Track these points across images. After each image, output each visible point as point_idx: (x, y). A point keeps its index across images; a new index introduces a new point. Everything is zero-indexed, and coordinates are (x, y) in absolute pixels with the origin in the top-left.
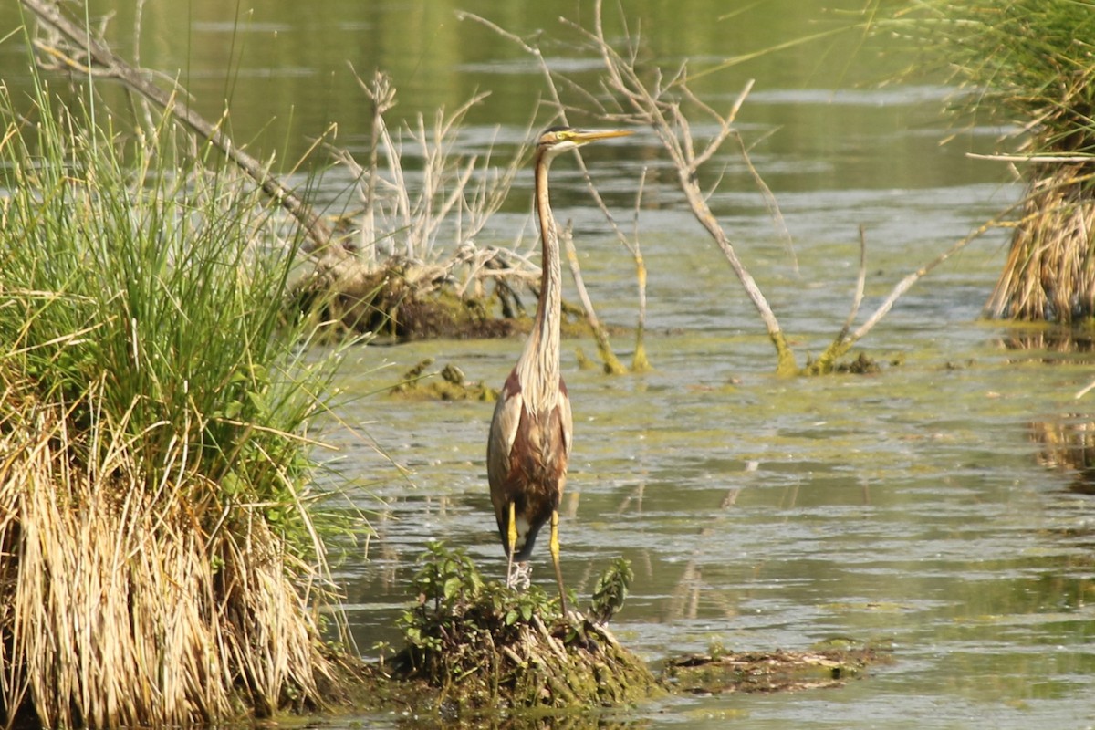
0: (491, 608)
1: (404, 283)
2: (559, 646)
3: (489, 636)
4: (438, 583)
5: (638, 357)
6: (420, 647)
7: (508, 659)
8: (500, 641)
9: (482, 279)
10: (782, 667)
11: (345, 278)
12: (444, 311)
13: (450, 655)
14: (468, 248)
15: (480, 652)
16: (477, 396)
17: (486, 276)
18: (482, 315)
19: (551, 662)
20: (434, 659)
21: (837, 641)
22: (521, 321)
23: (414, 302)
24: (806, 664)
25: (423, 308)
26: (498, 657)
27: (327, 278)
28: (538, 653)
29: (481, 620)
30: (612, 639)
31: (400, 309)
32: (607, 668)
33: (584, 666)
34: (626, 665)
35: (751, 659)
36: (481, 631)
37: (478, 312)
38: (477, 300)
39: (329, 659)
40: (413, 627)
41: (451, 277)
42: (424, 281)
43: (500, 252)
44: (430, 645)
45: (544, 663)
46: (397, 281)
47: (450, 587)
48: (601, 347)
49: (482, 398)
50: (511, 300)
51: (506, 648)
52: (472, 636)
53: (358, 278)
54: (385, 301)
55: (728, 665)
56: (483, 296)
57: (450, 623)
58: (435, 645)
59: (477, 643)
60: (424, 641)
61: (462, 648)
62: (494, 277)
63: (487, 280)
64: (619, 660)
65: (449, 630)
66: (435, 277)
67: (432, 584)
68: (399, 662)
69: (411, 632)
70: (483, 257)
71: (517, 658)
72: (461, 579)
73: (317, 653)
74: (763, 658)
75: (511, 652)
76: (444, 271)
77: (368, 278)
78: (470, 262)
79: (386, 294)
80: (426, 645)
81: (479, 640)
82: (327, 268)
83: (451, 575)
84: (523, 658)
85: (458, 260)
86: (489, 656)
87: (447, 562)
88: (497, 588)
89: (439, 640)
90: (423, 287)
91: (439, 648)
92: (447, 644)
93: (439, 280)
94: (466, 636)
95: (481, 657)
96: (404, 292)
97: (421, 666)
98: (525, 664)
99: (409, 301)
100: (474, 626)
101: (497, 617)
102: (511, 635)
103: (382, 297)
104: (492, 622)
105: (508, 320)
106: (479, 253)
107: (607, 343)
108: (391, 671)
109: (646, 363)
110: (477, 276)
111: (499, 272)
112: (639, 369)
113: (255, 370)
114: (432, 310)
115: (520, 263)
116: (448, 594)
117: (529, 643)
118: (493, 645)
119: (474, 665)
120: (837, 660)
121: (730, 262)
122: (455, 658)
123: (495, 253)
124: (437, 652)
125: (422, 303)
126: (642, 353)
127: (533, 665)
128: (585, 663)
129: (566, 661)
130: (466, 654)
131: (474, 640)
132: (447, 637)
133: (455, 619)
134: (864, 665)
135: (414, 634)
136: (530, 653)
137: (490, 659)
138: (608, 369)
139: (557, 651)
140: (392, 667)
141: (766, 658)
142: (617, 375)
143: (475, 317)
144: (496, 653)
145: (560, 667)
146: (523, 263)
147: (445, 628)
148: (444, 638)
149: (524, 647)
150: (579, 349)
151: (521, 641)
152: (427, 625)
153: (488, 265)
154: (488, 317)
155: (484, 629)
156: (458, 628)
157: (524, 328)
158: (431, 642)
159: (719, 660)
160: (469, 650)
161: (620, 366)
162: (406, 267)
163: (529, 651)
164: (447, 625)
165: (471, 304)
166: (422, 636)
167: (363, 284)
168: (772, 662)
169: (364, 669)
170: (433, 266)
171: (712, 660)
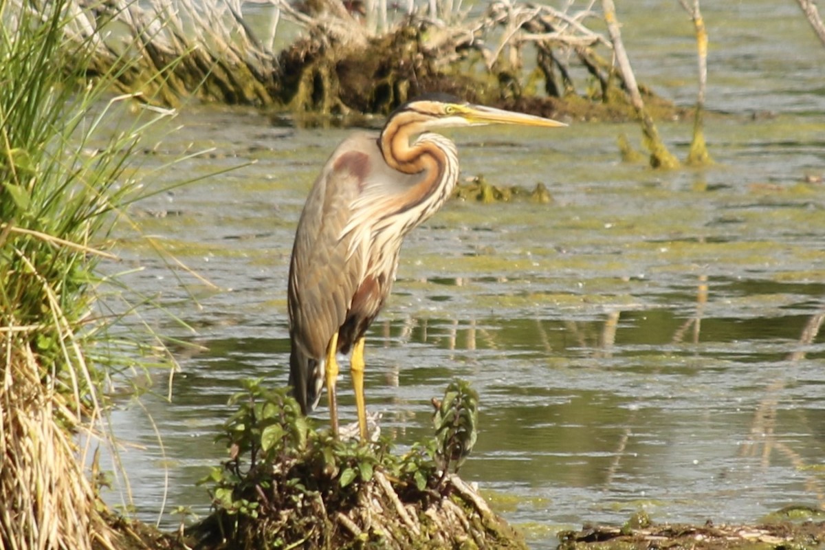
0: (320, 463)
1: (419, 49)
2: (409, 513)
3: (320, 500)
4: (254, 431)
5: (694, 148)
6: (231, 512)
7: (343, 529)
8: (333, 507)
9: (517, 46)
10: (711, 543)
11: (344, 43)
12: (468, 87)
13: (269, 523)
14: (501, 5)
15: (307, 519)
16: (474, 194)
17: (524, 41)
18: (518, 92)
19: (398, 535)
20: (249, 529)
21: (796, 512)
22: (568, 99)
23: (431, 73)
24: (742, 540)
25: (442, 81)
26: (330, 526)
27: (322, 42)
28: (381, 522)
29: (310, 479)
30: (482, 506)
31: (412, 84)
32: (472, 542)
33: (441, 538)
34: (499, 539)
35: (671, 533)
36: (309, 493)
37: (512, 88)
38: (512, 74)
39: (116, 526)
40: (222, 486)
41: (480, 42)
42: (445, 47)
43: (542, 10)
44: (244, 510)
45: (389, 535)
46: (410, 46)
47: (269, 436)
48: (647, 133)
49: (480, 197)
50: (557, 73)
51: (341, 516)
52: (298, 499)
53: (361, 42)
54: (393, 72)
55: (642, 540)
56: (519, 67)
57: (270, 482)
58: (250, 510)
59: (304, 508)
60: (236, 504)
61: (285, 514)
62: (536, 43)
63: (525, 46)
64: (491, 532)
65: (268, 492)
66: (459, 42)
67: (247, 432)
68: (205, 531)
69: (219, 494)
70: (520, 16)
71: (355, 528)
72: (284, 426)
73: (99, 518)
74: (687, 533)
75: (348, 520)
76: (470, 36)
77: (374, 42)
78: (503, 23)
79: (394, 63)
80: (238, 509)
81: (306, 504)
82: (321, 28)
83: (270, 422)
84: (362, 527)
85: (489, 21)
86: (319, 525)
87: (265, 404)
88: (330, 439)
89: (255, 504)
90: (445, 55)
91: (255, 514)
92: (266, 510)
93: (465, 46)
94: (290, 499)
95: (309, 526)
96: (417, 61)
97: (234, 536)
98: (364, 537)
99: (424, 72)
100: (300, 487)
101: (329, 475)
102: (348, 499)
103: (390, 67)
104: (324, 483)
105: (552, 99)
106: (515, 12)
107: (654, 128)
108: (194, 544)
109: (706, 155)
110: (512, 41)
111: (541, 37)
112: (696, 162)
113: (13, 155)
114: (454, 84)
115: (566, 25)
116: (265, 445)
117: (371, 510)
118: (324, 510)
119: (300, 537)
120: (784, 536)
121: (812, 26)
122: (275, 527)
123: (536, 12)
124: (252, 520)
125: (441, 75)
126: (700, 141)
127: (374, 538)
128: (443, 534)
129: (418, 533)
130: (290, 522)
131: (299, 505)
132: (266, 501)
133: (277, 477)
134: (818, 542)
135: (225, 496)
136: (370, 522)
137: (321, 530)
138: (655, 162)
139: (408, 519)
140: (197, 537)
141: (692, 533)
142: (667, 169)
143: (509, 94)
144: (328, 522)
145: (410, 541)
146: (570, 25)
147: (263, 489)
148: (261, 502)
149: (364, 514)
150: (621, 136)
151: (360, 506)
152: (242, 485)
153: (526, 27)
154: (524, 95)
155: (313, 490)
156: (280, 488)
157: (569, 108)
158: (244, 506)
159: (631, 535)
160: (294, 516)
161: (670, 159)
162: (423, 29)
163: (370, 520)
164: (266, 485)
165: (504, 78)
166: (234, 498)
167: (368, 51)
168: (699, 537)
169: (160, 540)
170: (459, 28)
171: (621, 534)
